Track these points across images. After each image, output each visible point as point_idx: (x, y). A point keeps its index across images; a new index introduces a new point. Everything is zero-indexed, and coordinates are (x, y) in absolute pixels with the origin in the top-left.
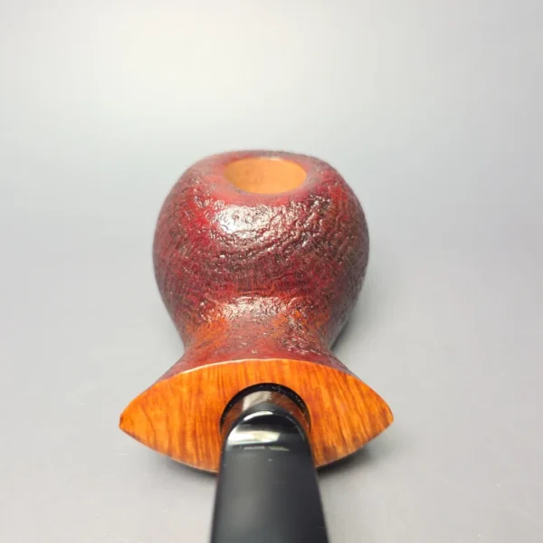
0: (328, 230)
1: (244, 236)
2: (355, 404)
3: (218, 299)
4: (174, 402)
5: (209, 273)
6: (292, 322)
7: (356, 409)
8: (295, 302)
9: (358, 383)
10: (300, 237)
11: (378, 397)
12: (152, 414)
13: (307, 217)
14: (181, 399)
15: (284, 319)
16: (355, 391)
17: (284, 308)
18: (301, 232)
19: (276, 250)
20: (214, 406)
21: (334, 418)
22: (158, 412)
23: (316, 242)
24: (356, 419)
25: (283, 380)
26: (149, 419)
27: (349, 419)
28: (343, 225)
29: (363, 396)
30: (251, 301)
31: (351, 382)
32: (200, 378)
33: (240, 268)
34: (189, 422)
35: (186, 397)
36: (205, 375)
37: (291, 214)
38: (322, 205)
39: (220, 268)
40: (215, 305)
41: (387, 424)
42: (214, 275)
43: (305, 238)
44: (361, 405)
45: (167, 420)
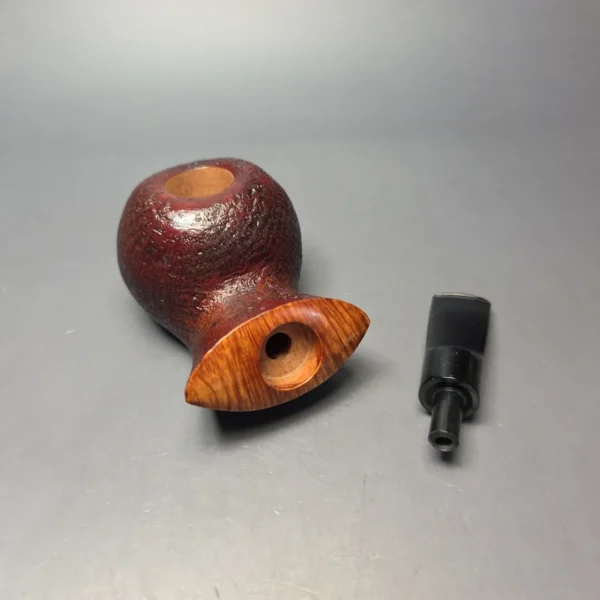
0: (270, 208)
1: (212, 232)
2: (344, 318)
3: (206, 289)
4: (222, 364)
5: (194, 271)
6: (270, 286)
7: (346, 321)
8: (265, 271)
9: (340, 303)
10: (253, 219)
11: (356, 308)
12: (208, 380)
13: (252, 202)
14: (227, 360)
15: (263, 286)
16: (341, 309)
17: (259, 279)
18: (253, 215)
19: (239, 235)
20: (252, 354)
21: (334, 332)
22: (213, 375)
23: (265, 220)
24: (347, 327)
25: (292, 317)
26: (207, 384)
27: (343, 329)
28: (278, 201)
29: (346, 311)
30: (232, 283)
31: (336, 304)
32: (235, 338)
33: (217, 258)
34: (238, 374)
35: (230, 357)
36: (238, 335)
37: (240, 204)
38: (258, 190)
39: (201, 264)
40: (205, 295)
41: (367, 326)
42: (198, 271)
43: (257, 219)
44: (347, 317)
45: (222, 379)
